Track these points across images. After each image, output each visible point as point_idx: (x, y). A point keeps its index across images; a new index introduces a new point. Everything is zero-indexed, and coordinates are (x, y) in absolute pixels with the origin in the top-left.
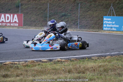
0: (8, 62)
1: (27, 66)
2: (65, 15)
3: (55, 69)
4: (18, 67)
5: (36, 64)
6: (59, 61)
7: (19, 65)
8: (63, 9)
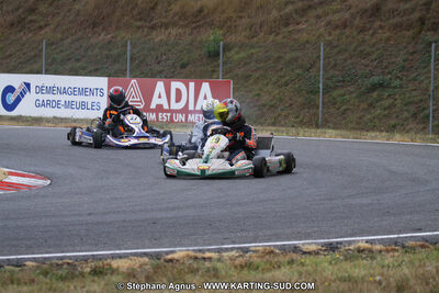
0: (180, 253)
1: (249, 266)
2: (381, 85)
3: (349, 279)
4: (215, 269)
5: (281, 259)
6: (363, 250)
7: (219, 265)
8: (375, 63)
